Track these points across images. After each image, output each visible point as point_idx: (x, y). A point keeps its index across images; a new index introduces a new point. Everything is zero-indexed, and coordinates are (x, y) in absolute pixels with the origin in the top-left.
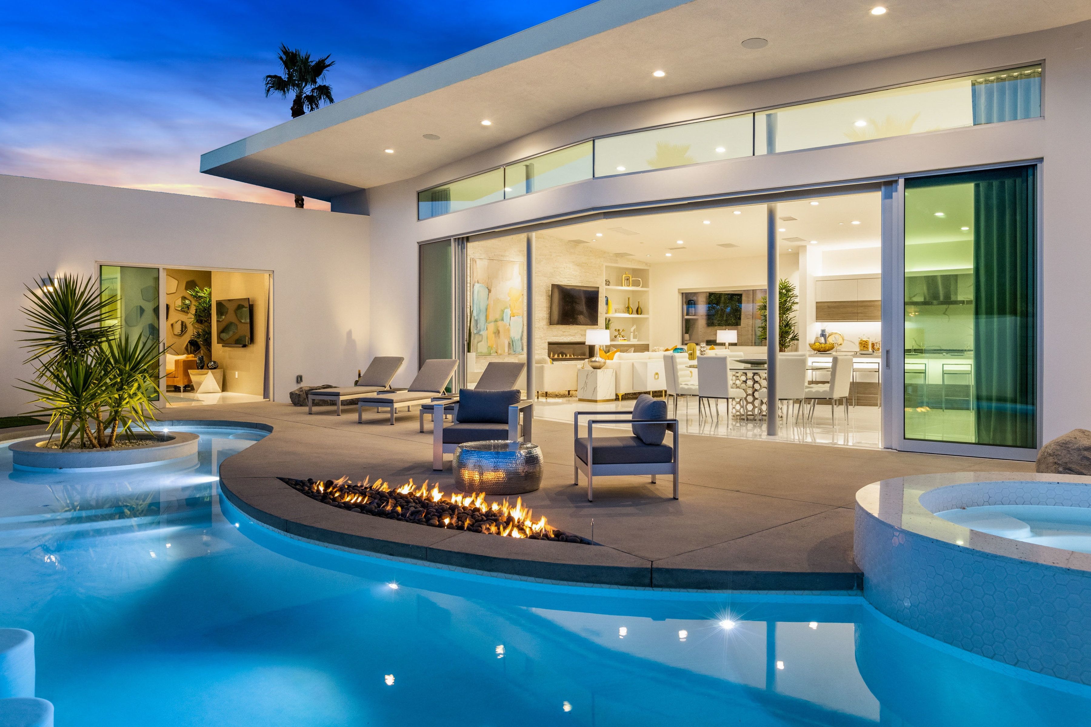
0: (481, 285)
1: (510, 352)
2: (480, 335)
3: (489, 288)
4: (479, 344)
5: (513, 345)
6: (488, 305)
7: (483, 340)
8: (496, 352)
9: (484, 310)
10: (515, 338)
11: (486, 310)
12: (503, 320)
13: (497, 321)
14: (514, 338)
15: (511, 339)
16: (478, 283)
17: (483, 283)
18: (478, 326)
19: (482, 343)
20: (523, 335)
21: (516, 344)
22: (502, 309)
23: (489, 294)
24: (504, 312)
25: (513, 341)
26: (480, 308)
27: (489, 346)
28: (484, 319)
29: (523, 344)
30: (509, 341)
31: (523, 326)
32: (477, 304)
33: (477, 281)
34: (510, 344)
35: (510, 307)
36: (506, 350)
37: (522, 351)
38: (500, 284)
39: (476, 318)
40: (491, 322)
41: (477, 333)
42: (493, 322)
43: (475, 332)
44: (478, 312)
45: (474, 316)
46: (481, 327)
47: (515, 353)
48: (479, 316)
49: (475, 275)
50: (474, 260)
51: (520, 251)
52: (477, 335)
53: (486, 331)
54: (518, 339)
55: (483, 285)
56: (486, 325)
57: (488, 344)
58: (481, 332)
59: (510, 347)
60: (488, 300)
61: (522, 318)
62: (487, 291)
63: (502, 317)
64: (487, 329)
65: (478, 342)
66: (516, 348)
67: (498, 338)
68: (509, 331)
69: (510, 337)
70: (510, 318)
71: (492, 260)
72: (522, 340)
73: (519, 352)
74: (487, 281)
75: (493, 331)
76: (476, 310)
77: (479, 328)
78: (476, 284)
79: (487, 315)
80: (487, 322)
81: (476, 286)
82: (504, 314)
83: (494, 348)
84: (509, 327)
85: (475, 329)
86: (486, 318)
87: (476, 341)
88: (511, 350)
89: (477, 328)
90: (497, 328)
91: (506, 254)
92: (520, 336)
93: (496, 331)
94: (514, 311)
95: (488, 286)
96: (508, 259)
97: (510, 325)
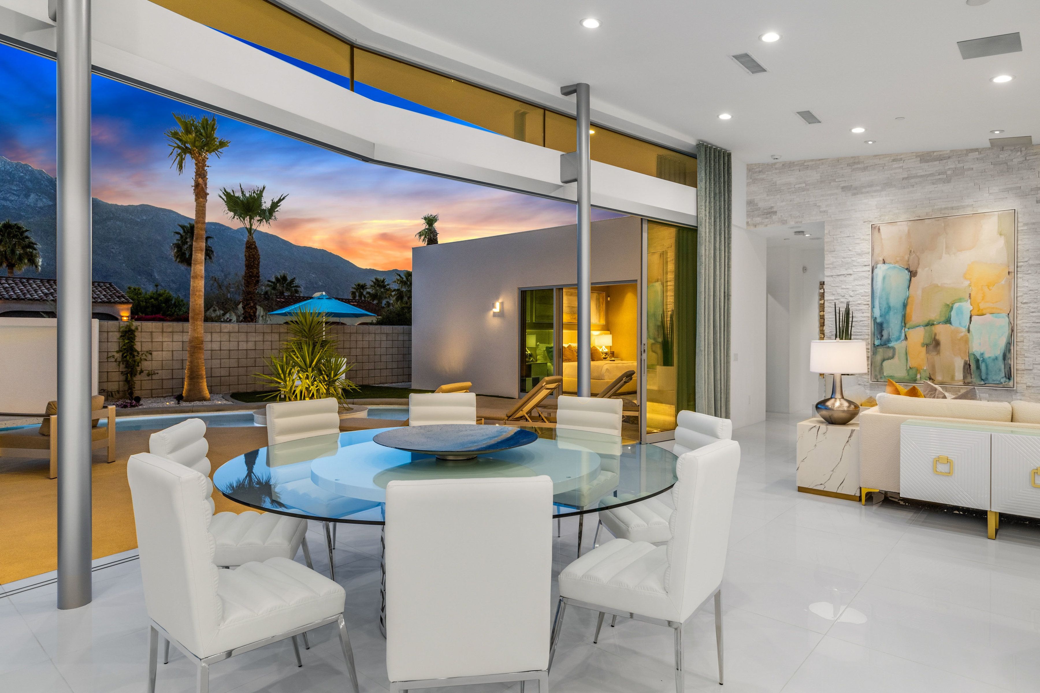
0: (891, 265)
1: (969, 380)
2: (889, 347)
3: (911, 269)
4: (886, 363)
5: (978, 367)
6: (908, 298)
7: (896, 356)
8: (930, 379)
9: (899, 305)
10: (986, 356)
11: (905, 306)
12: (948, 321)
13: (933, 325)
14: (982, 354)
15: (972, 358)
16: (884, 263)
17: (897, 262)
18: (885, 333)
19: (896, 360)
20: (1010, 350)
21: (987, 366)
22: (948, 303)
23: (910, 280)
24: (952, 308)
25: (977, 361)
26: (888, 304)
27: (911, 367)
28: (899, 322)
29: (1010, 368)
30: (967, 359)
31: (1011, 331)
32: (880, 298)
33: (882, 260)
34: (968, 366)
35: (970, 299)
36: (959, 375)
37: (1007, 380)
38: (940, 258)
39: (879, 320)
40: (917, 327)
41: (881, 345)
42: (923, 326)
43: (877, 342)
44: (883, 310)
45: (875, 316)
46: (891, 334)
47: (986, 382)
48: (887, 317)
49: (877, 251)
50: (878, 227)
51: (1008, 190)
52: (881, 348)
53: (904, 341)
54: (995, 358)
55: (897, 265)
56: (903, 331)
57: (909, 363)
58: (890, 342)
59: (969, 372)
60: (908, 289)
61: (1008, 317)
62: (906, 274)
63: (947, 316)
64: (906, 338)
65: (884, 360)
66: (987, 374)
67: (935, 353)
68: (966, 341)
69: (970, 352)
70: (971, 317)
71: (921, 221)
72: (1008, 359)
73: (997, 383)
74: (906, 258)
75: (922, 341)
76: (880, 307)
77: (885, 337)
78: (879, 266)
79: (906, 315)
80: (905, 326)
81: (880, 268)
82: (951, 311)
83: (925, 371)
84: (965, 335)
85: (876, 338)
86: (905, 320)
87: (879, 358)
88: (972, 376)
89: (882, 336)
90: (933, 337)
91: (963, 204)
92: (1002, 352)
93: (930, 342)
94: (982, 306)
95: (910, 266)
96: (969, 211)
97: (969, 331)
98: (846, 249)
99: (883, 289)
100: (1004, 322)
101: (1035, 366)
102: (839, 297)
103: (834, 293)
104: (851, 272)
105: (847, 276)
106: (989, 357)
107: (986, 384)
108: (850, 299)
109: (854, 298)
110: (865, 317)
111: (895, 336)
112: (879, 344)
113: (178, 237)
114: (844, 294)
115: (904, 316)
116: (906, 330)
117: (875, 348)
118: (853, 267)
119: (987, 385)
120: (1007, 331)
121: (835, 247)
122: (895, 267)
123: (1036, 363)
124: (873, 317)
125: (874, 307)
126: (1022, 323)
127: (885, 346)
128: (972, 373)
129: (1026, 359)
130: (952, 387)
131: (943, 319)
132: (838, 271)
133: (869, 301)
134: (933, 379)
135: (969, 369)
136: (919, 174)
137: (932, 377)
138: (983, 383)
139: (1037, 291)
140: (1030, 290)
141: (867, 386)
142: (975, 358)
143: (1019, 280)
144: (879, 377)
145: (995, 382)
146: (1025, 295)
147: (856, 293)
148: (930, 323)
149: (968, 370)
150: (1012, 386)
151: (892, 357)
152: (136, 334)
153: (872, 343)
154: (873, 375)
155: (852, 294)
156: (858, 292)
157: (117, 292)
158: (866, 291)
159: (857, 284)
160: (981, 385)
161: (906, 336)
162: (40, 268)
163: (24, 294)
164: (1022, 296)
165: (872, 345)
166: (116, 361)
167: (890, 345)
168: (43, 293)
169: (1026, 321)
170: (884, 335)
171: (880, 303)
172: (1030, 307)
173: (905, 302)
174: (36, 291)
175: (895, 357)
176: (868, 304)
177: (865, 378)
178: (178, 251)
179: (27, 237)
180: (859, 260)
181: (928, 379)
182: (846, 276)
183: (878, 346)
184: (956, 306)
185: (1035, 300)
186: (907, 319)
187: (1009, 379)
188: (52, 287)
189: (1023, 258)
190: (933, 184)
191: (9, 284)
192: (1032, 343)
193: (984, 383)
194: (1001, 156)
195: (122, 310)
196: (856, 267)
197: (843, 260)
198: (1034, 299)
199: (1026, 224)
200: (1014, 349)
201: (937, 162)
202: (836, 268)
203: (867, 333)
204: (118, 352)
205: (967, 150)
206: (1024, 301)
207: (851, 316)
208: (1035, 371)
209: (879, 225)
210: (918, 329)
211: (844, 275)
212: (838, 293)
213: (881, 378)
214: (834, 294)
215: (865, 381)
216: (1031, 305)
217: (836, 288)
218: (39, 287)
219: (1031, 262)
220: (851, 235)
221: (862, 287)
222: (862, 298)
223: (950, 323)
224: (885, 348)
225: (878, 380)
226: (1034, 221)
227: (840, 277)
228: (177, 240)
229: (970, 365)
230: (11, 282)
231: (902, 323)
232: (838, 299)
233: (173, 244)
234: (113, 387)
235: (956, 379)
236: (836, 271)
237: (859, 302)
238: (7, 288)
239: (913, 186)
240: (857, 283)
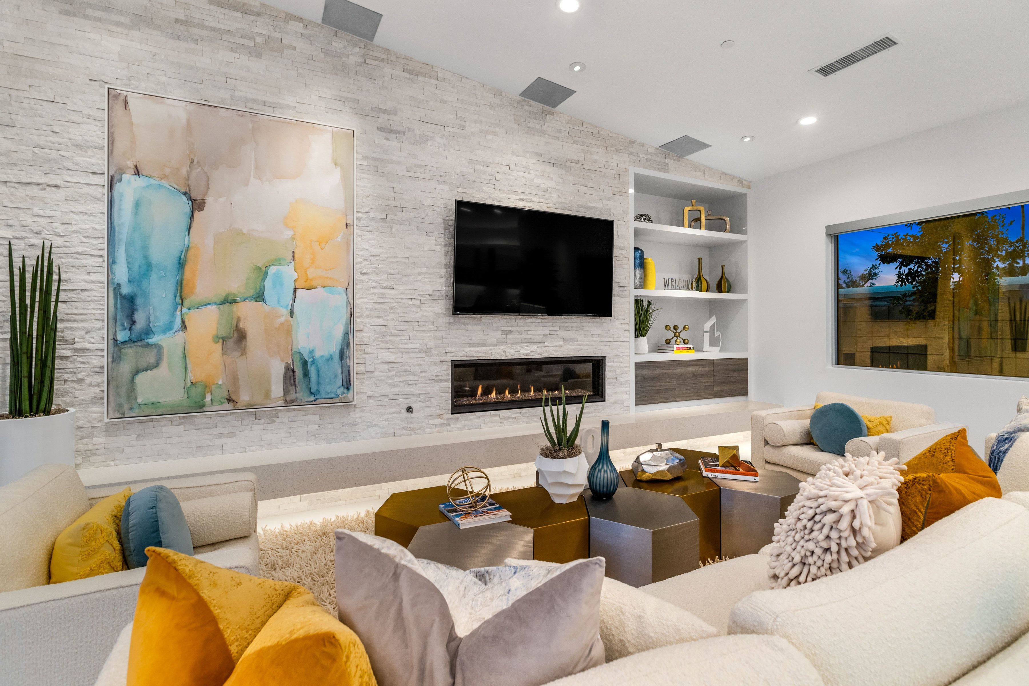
0: (153, 181)
1: (292, 396)
2: (148, 345)
3: (193, 196)
4: (141, 379)
5: (306, 374)
6: (187, 249)
7: (164, 363)
8: (229, 400)
9: (171, 263)
10: (317, 354)
11: (181, 264)
12: (260, 297)
13: (234, 302)
14: (311, 352)
15: (297, 358)
16: (137, 172)
17: (165, 177)
18: (140, 317)
19: (162, 371)
20: (348, 344)
21: (318, 371)
22: (260, 266)
23: (192, 215)
24: (266, 274)
25: (305, 363)
26: (146, 257)
27: (194, 381)
28: (171, 296)
29: (349, 371)
30: (290, 361)
31: (349, 316)
32: (129, 245)
33: (133, 167)
34: (292, 373)
35: (293, 260)
36: (277, 390)
37: (346, 391)
38: (247, 185)
39: (125, 290)
40: (206, 305)
41: (131, 341)
42: (215, 304)
43: (122, 336)
44: (136, 269)
45: (116, 281)
46: (152, 319)
47: (317, 397)
48: (144, 285)
49: (121, 145)
50: (122, 98)
51: (343, 100)
52: (131, 347)
53: (181, 333)
54: (329, 356)
55: (164, 183)
56: (178, 313)
57: (190, 374)
58: (152, 336)
59: (293, 382)
60: (187, 233)
61: (346, 294)
62: (184, 205)
63: (258, 287)
64: (184, 326)
65: (137, 372)
66: (319, 384)
67: (237, 354)
68: (288, 331)
69: (294, 350)
70: (295, 292)
71: (211, 108)
72: (347, 358)
73: (333, 396)
74: (184, 171)
75: (213, 331)
76: (128, 263)
77: (140, 324)
78: (125, 177)
79: (184, 282)
80: (182, 304)
81: (129, 182)
82: (264, 279)
83: (220, 387)
84: (287, 321)
85: (119, 327)
86: (181, 292)
87: (126, 368)
88: (297, 389)
89: (134, 322)
90: (234, 324)
91: (282, 102)
92: (339, 347)
93: (230, 333)
94: (312, 273)
95: (192, 188)
96: (290, 115)
97: (292, 314)
98: (45, 128)
99: (136, 227)
100: (340, 300)
101: (377, 366)
102: (25, 234)
103: (11, 222)
104: (59, 183)
105: (48, 189)
106: (322, 357)
107: (317, 399)
108: (57, 241)
109: (66, 239)
110: (93, 282)
111: (161, 324)
112: (127, 339)
114: (40, 229)
115: (180, 284)
116: (184, 310)
117: (116, 349)
118: (64, 172)
119: (318, 401)
120: (345, 316)
121: (13, 117)
122: (160, 186)
123: (379, 361)
124: (113, 283)
125: (114, 262)
126: (361, 304)
127: (140, 344)
128: (297, 385)
129: (367, 356)
130: (265, 411)
131: (251, 292)
132: (23, 173)
133: (103, 250)
134: (234, 401)
135: (292, 378)
136: (206, 23)
137: (233, 397)
138: (312, 398)
139: (378, 258)
140: (371, 256)
141: (99, 429)
142: (301, 359)
143: (358, 240)
144: (126, 407)
145: (329, 396)
146: (365, 262)
147: (70, 228)
148: (230, 298)
149: (290, 379)
150: (351, 400)
151: (157, 365)
153: (111, 337)
154: (112, 404)
155: (60, 229)
156: (75, 228)
158: (96, 226)
159: (74, 210)
160: (310, 402)
161: (183, 321)
164: (360, 263)
165: (111, 342)
167: (153, 340)
169: (366, 300)
170: (137, 321)
171: (128, 256)
172: (371, 280)
173: (182, 257)
175: (160, 365)
176: (101, 256)
177: (94, 412)
180: (78, 159)
181: (226, 401)
182: (44, 189)
183: (123, 343)
184: (272, 270)
185: (377, 270)
186: (186, 290)
187: (348, 389)
189: (363, 207)
190: (232, 50)
192: (373, 333)
193: (314, 399)
194: (334, 44)
196: (70, 173)
197: (36, 150)
198: (376, 268)
199: (366, 158)
200: (355, 341)
201: (239, 15)
202: (16, 165)
203: (99, 317)
205: (287, 14)
206: (364, 271)
207: (55, 277)
208: (376, 374)
209: (125, 93)
210: (207, 308)
211: (39, 184)
212: (24, 223)
213: (131, 409)
214: (11, 226)
215: (95, 419)
216: (372, 277)
217: (16, 210)
219: (372, 214)
220: (58, 99)
221: (86, 217)
222: (86, 240)
223: (263, 300)
224: (141, 346)
225: (124, 414)
226: (374, 155)
227: (29, 188)
229: (293, 371)
231: (175, 297)
232: (23, 238)
235: (273, 396)
236: (16, 172)
237: (80, 249)
239: (196, 41)
240: (72, 207)
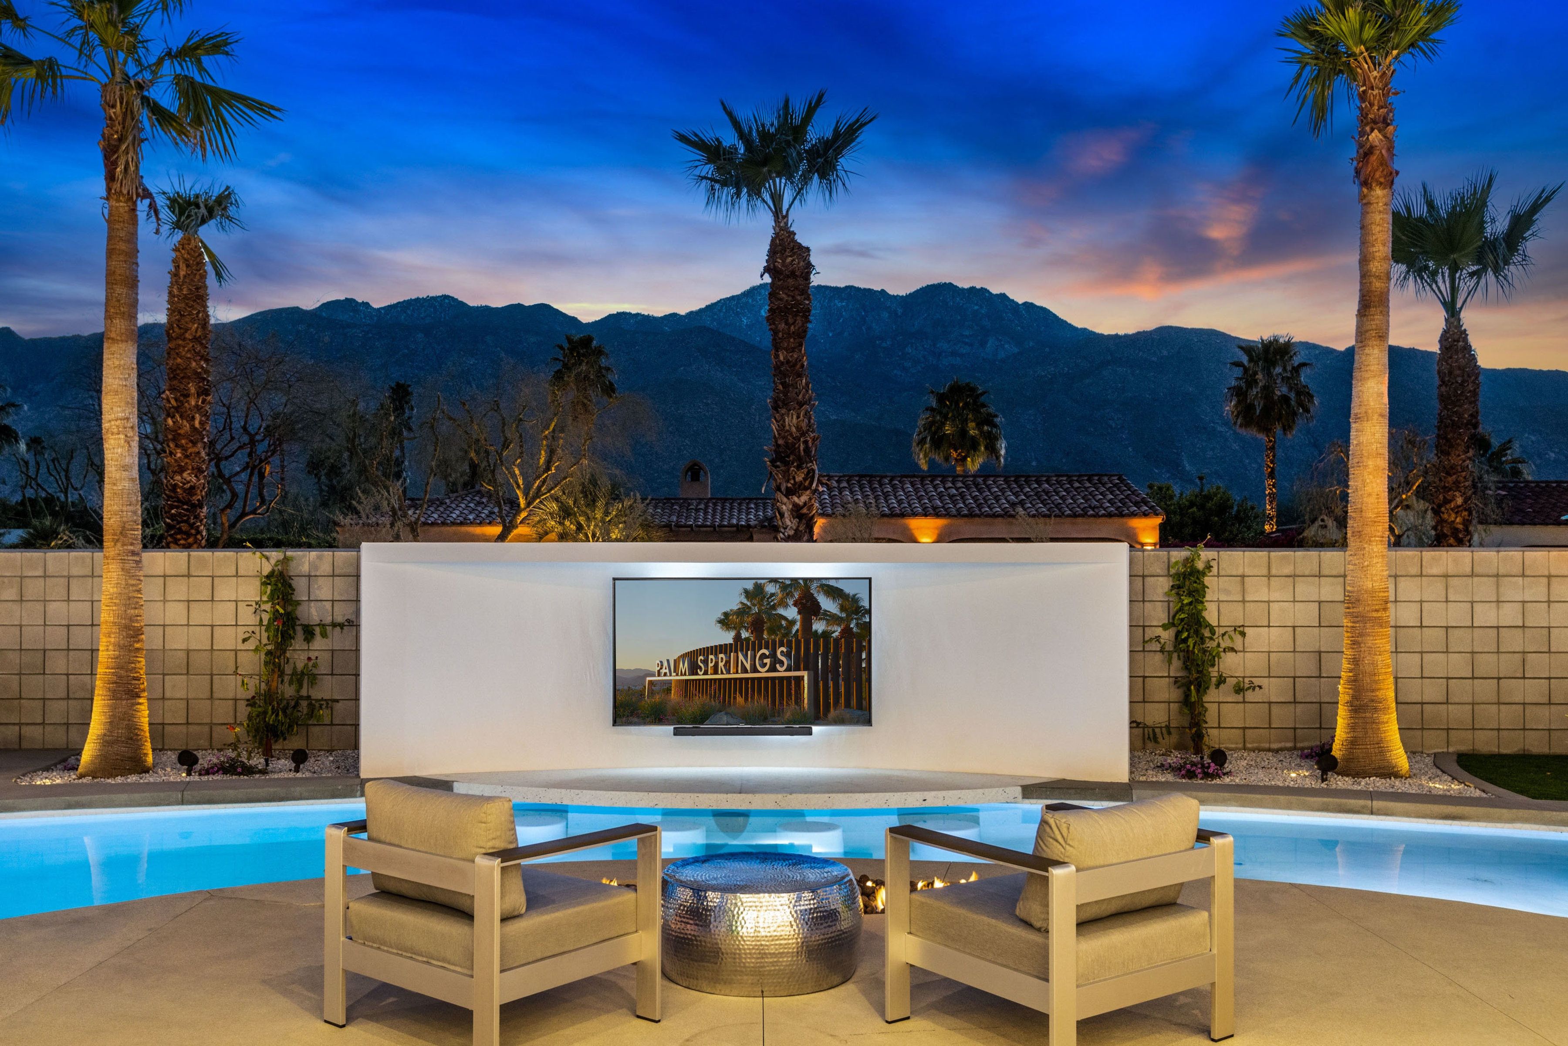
113: (1238, 372)
152: (1207, 580)
157: (1133, 492)
162: (1002, 460)
163: (979, 506)
166: (1162, 651)
168: (1008, 502)
174: (997, 499)
178: (1239, 402)
179: (984, 405)
188: (1022, 491)
191: (957, 489)
195: (1144, 529)
204: (1165, 627)
218: (1002, 491)
228: (1237, 379)
230: (960, 485)
233: (1229, 389)
234: (1157, 715)
238: (954, 495)
